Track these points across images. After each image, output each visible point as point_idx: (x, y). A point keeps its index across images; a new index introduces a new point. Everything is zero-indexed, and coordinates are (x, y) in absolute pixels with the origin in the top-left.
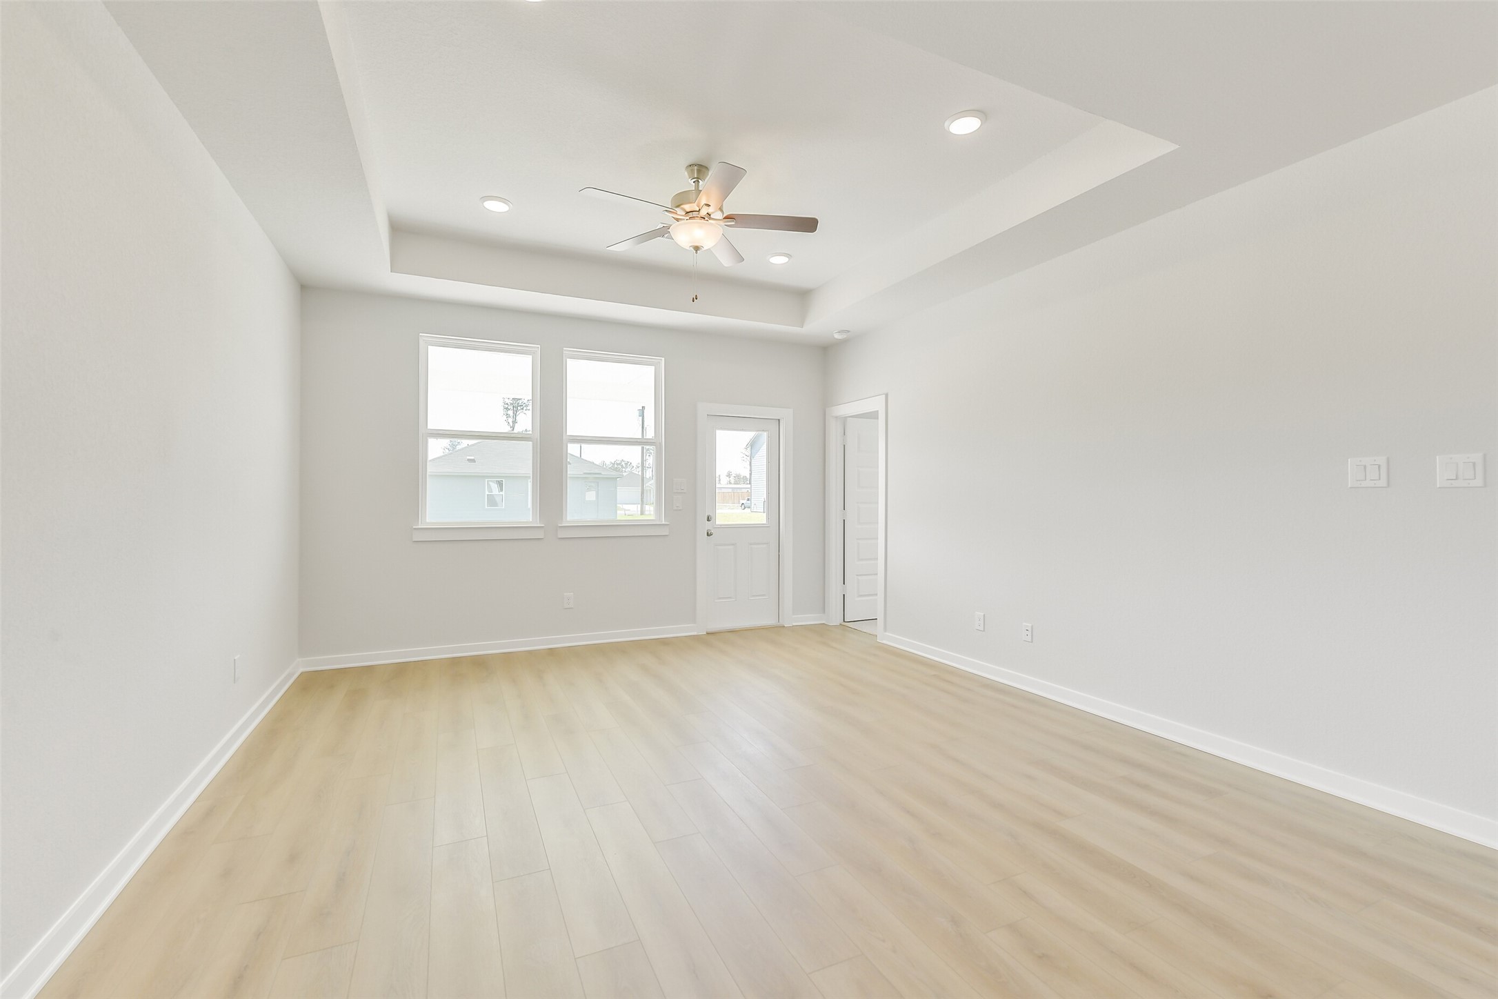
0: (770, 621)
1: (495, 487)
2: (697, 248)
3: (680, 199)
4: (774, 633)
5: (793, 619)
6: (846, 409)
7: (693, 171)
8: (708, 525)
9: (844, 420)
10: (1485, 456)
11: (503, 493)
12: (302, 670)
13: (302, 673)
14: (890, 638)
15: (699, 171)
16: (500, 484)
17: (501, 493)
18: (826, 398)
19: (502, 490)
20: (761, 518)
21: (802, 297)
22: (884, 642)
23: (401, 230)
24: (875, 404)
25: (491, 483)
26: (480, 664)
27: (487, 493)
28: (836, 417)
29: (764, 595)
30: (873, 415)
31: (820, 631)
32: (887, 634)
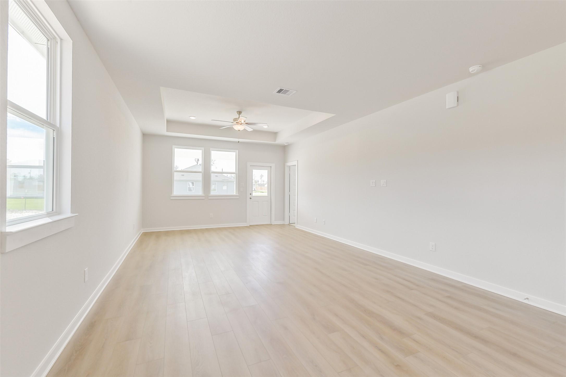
0: (269, 223)
1: (191, 184)
2: (239, 130)
3: (235, 120)
4: (269, 226)
5: (274, 222)
6: (289, 164)
7: (238, 113)
8: (250, 196)
9: (290, 167)
10: (386, 180)
11: (194, 187)
12: (144, 232)
13: (143, 233)
14: (298, 227)
15: (239, 113)
16: (193, 183)
17: (193, 187)
18: (285, 160)
19: (193, 186)
20: (266, 194)
21: (275, 134)
22: (297, 228)
23: (169, 122)
24: (295, 163)
25: (190, 183)
26: (188, 231)
27: (188, 187)
28: (287, 166)
29: (266, 216)
30: (295, 165)
31: (283, 226)
32: (298, 225)
